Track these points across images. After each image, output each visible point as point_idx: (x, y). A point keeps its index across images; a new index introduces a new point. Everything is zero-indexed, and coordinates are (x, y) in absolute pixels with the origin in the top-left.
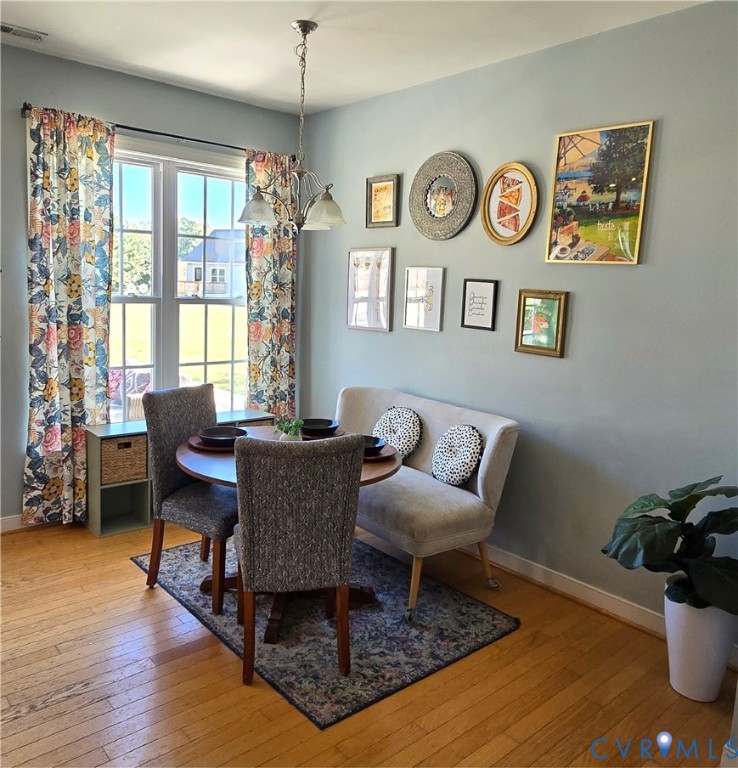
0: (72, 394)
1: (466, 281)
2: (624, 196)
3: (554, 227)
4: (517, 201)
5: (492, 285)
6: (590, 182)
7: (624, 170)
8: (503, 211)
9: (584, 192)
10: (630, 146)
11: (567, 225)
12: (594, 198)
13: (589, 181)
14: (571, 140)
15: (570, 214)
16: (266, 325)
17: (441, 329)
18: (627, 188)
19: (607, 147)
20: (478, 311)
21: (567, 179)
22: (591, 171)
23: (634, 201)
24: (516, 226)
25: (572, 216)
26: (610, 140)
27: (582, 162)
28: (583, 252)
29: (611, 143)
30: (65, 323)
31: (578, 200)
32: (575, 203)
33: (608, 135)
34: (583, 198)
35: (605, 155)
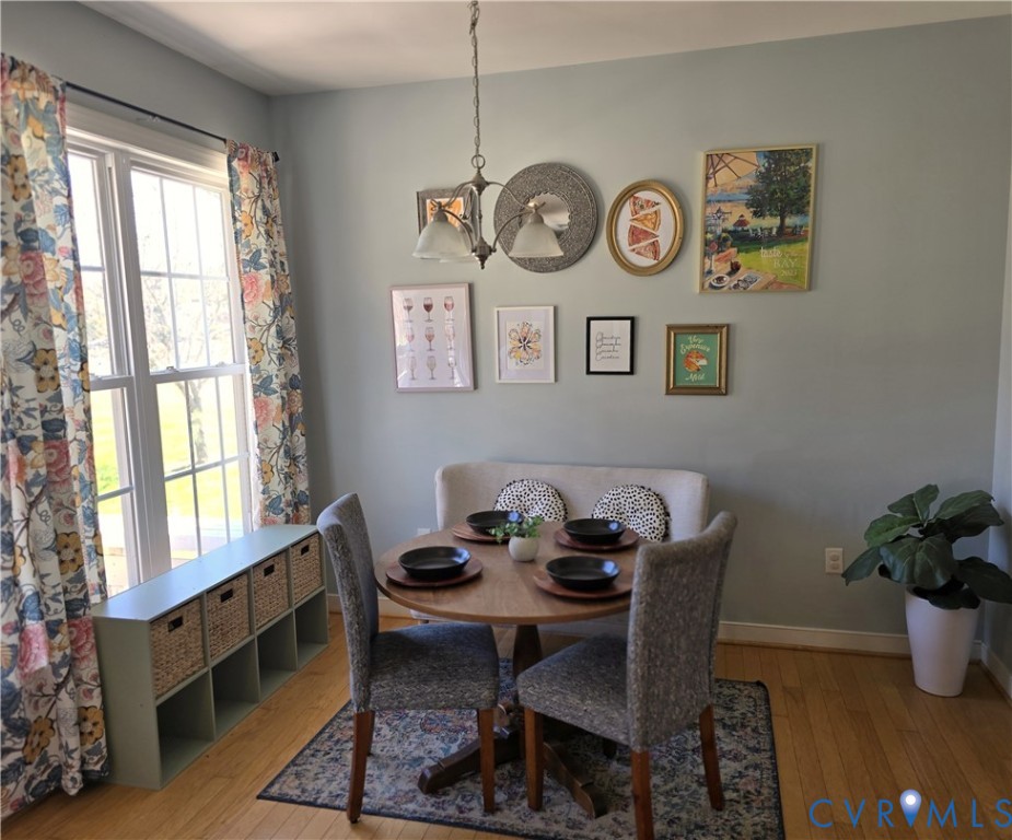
0: (61, 562)
1: (589, 320)
2: (789, 221)
3: (706, 254)
4: (656, 225)
5: (629, 322)
6: (749, 205)
7: (788, 195)
8: (636, 236)
9: (742, 216)
10: (792, 169)
11: (722, 251)
12: (754, 223)
13: (747, 204)
14: (721, 159)
15: (725, 240)
16: (275, 401)
17: (556, 380)
18: (791, 213)
19: (766, 169)
20: (609, 354)
21: (719, 201)
22: (748, 193)
23: (801, 227)
24: (656, 253)
25: (729, 243)
26: (768, 162)
27: (737, 183)
28: (745, 281)
29: (770, 164)
30: (41, 438)
31: (735, 225)
32: (731, 228)
33: (765, 157)
34: (742, 222)
35: (764, 177)
